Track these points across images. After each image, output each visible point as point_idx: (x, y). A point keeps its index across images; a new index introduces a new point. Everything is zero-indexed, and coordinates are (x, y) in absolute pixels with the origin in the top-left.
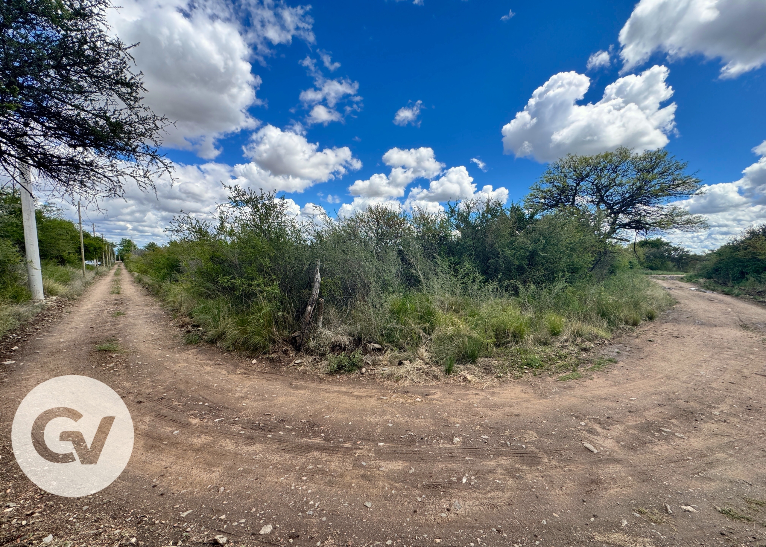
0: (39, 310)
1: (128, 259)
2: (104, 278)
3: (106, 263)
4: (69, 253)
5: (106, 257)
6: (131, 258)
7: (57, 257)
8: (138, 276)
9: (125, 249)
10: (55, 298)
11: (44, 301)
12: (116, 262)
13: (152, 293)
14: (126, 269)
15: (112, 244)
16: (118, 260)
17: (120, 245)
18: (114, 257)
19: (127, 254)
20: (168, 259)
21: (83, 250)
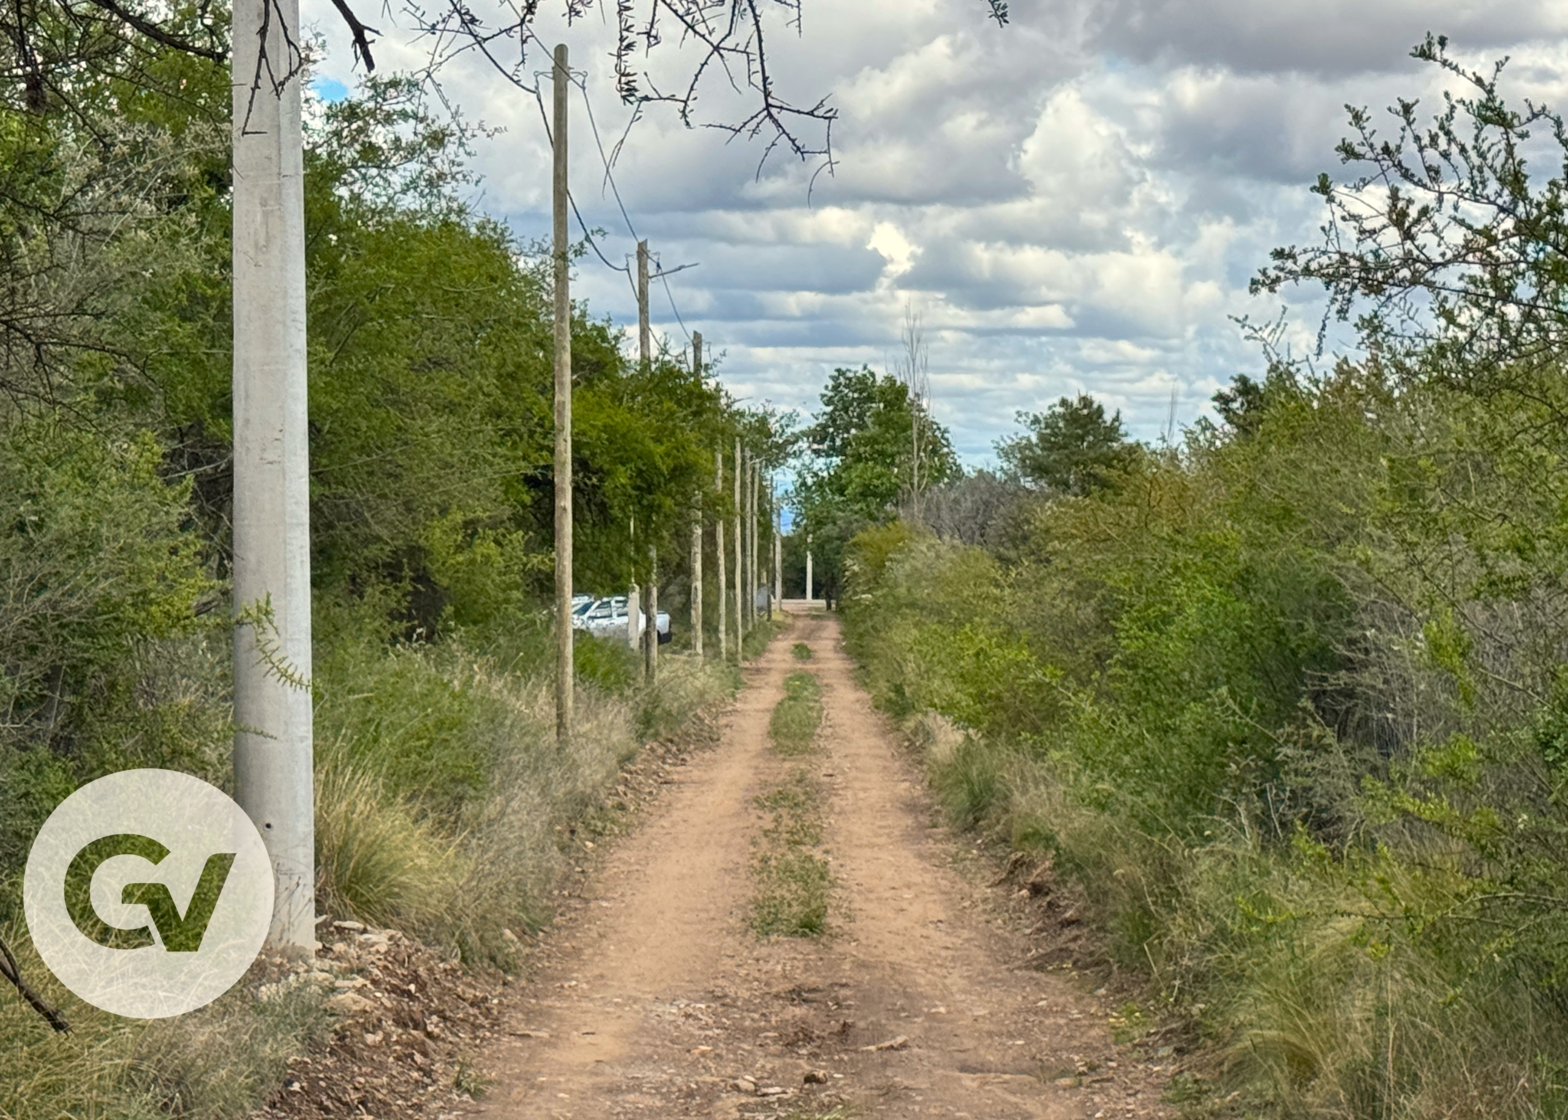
0: (292, 1053)
1: (877, 575)
2: (693, 768)
3: (710, 627)
4: (471, 528)
5: (709, 563)
6: (899, 571)
7: (392, 571)
8: (966, 753)
9: (856, 476)
10: (380, 939)
11: (319, 973)
12: (783, 606)
13: (1081, 942)
14: (862, 677)
15: (761, 425)
16: (794, 588)
17: (819, 435)
18: (765, 560)
19: (871, 534)
20: (1246, 579)
21: (565, 501)
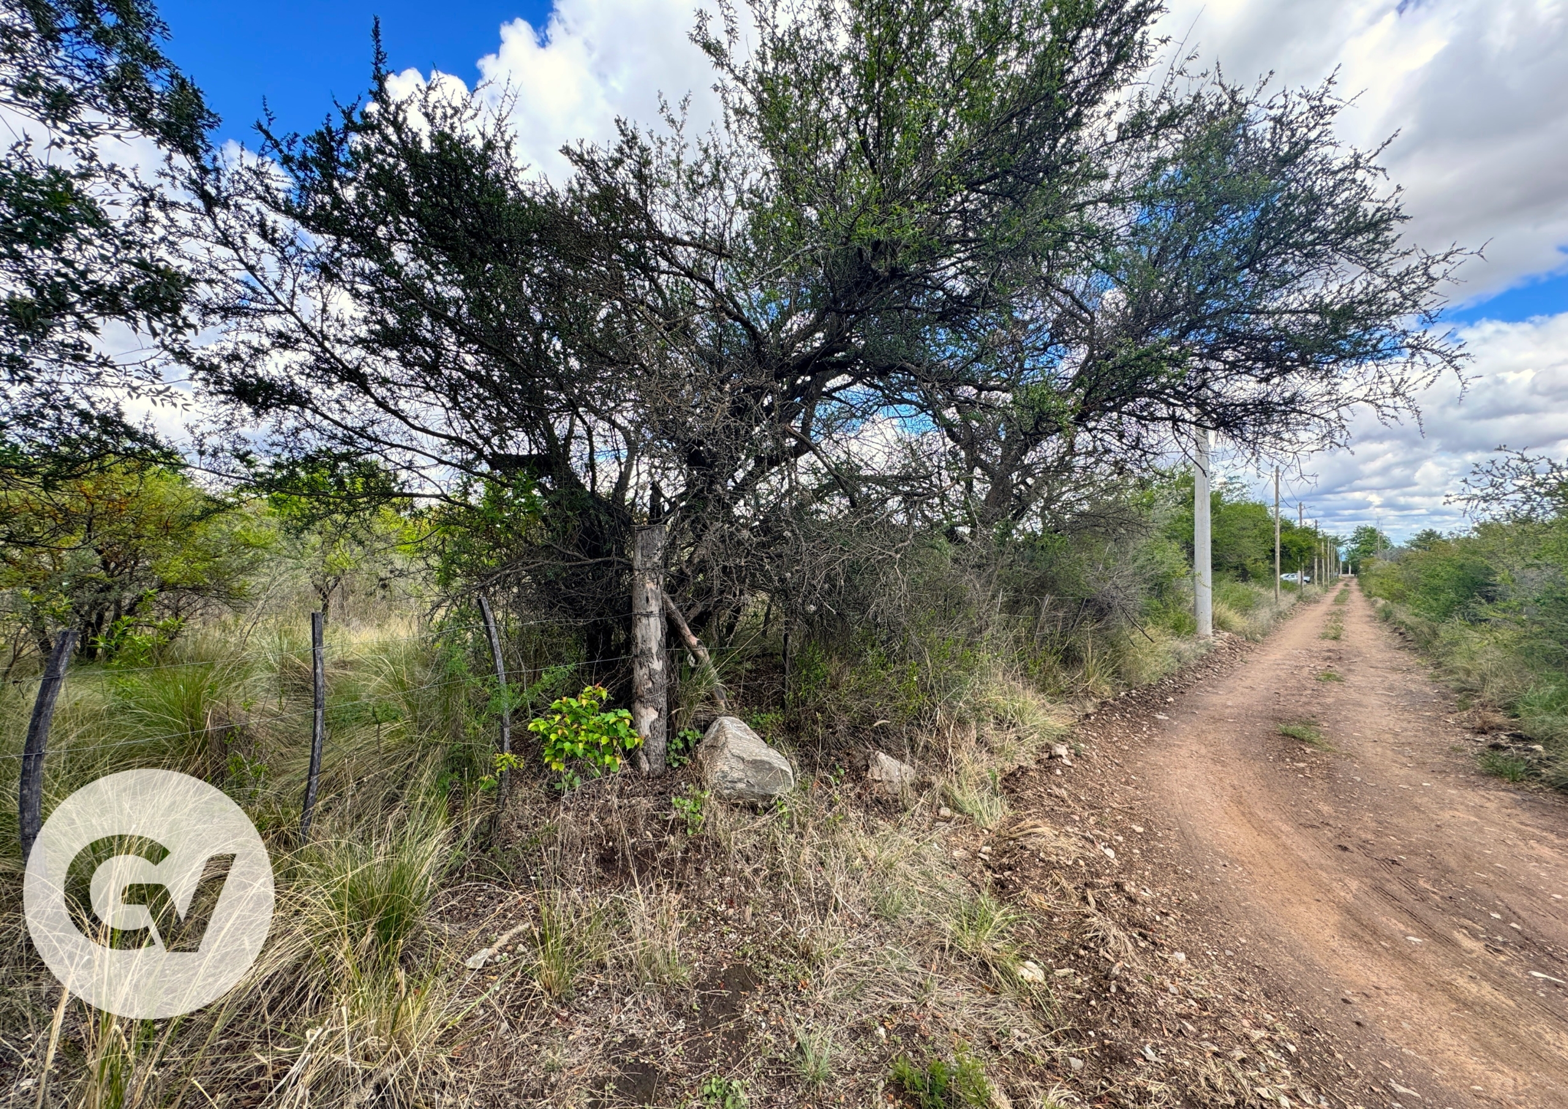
0: (1204, 651)
1: (1367, 569)
2: (1313, 605)
3: (1320, 579)
4: (1256, 560)
5: (1320, 567)
6: (1373, 568)
7: (1236, 568)
8: (1385, 606)
9: (1363, 548)
10: (1227, 634)
11: (1212, 639)
12: (1341, 576)
13: (1412, 645)
14: (1362, 590)
15: (1336, 539)
16: (1346, 571)
17: (1353, 540)
18: (1337, 566)
19: (1366, 560)
20: (1462, 567)
21: (1278, 554)
